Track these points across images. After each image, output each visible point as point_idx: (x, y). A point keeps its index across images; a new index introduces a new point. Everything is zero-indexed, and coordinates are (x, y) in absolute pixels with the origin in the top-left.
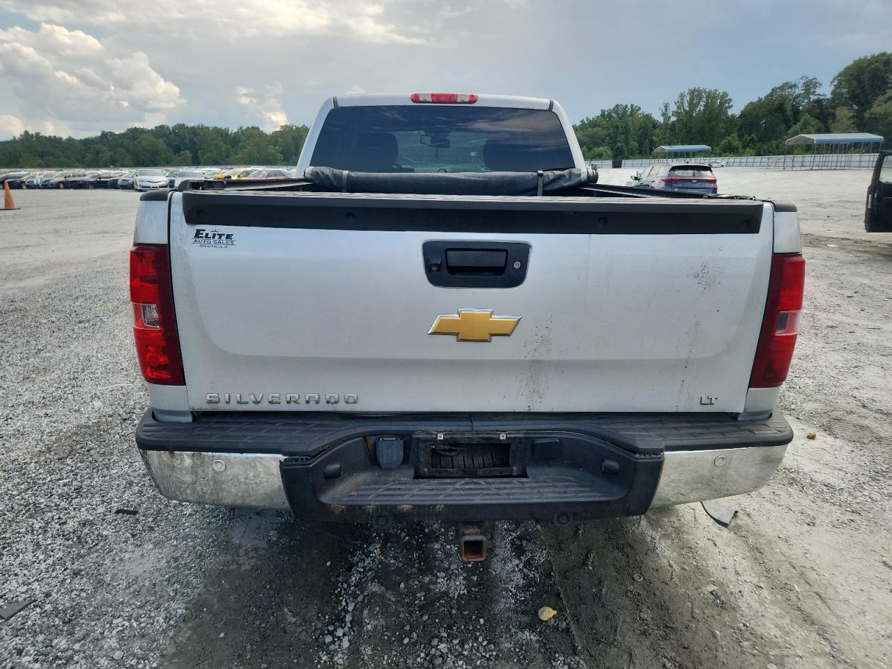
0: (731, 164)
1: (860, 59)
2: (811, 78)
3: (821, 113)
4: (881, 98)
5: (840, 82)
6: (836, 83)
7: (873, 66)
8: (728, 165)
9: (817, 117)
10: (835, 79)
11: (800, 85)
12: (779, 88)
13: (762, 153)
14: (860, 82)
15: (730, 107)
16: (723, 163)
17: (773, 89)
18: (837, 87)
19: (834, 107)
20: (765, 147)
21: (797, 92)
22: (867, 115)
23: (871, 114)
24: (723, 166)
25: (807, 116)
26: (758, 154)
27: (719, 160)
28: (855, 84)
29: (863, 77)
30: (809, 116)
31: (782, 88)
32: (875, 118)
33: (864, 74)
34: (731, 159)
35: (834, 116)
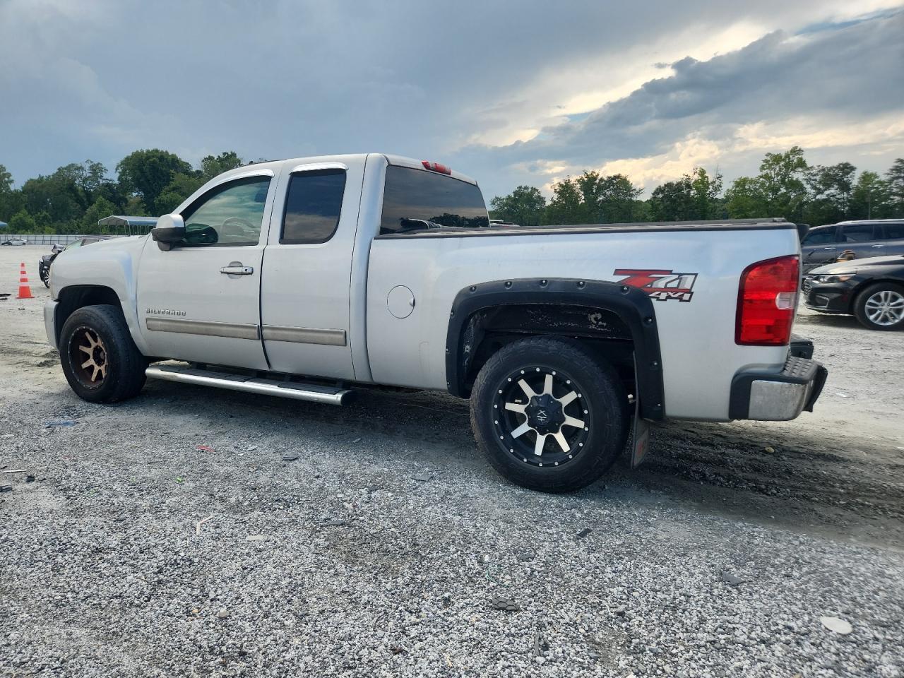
0: (33, 242)
1: (137, 151)
2: (96, 163)
3: (114, 196)
4: (166, 188)
5: (124, 171)
6: (120, 170)
7: (151, 160)
8: (29, 243)
9: (111, 201)
10: (118, 166)
11: (87, 167)
12: (66, 169)
13: (63, 231)
14: (141, 170)
15: (11, 182)
16: (25, 241)
17: (59, 169)
18: (122, 174)
19: (125, 192)
20: (65, 226)
21: (85, 175)
22: (156, 201)
23: (160, 201)
24: (24, 244)
25: (101, 198)
26: (59, 232)
27: (17, 237)
28: (138, 173)
29: (144, 168)
30: (103, 199)
31: (69, 168)
32: (163, 205)
33: (144, 165)
34: (32, 237)
35: (126, 201)
